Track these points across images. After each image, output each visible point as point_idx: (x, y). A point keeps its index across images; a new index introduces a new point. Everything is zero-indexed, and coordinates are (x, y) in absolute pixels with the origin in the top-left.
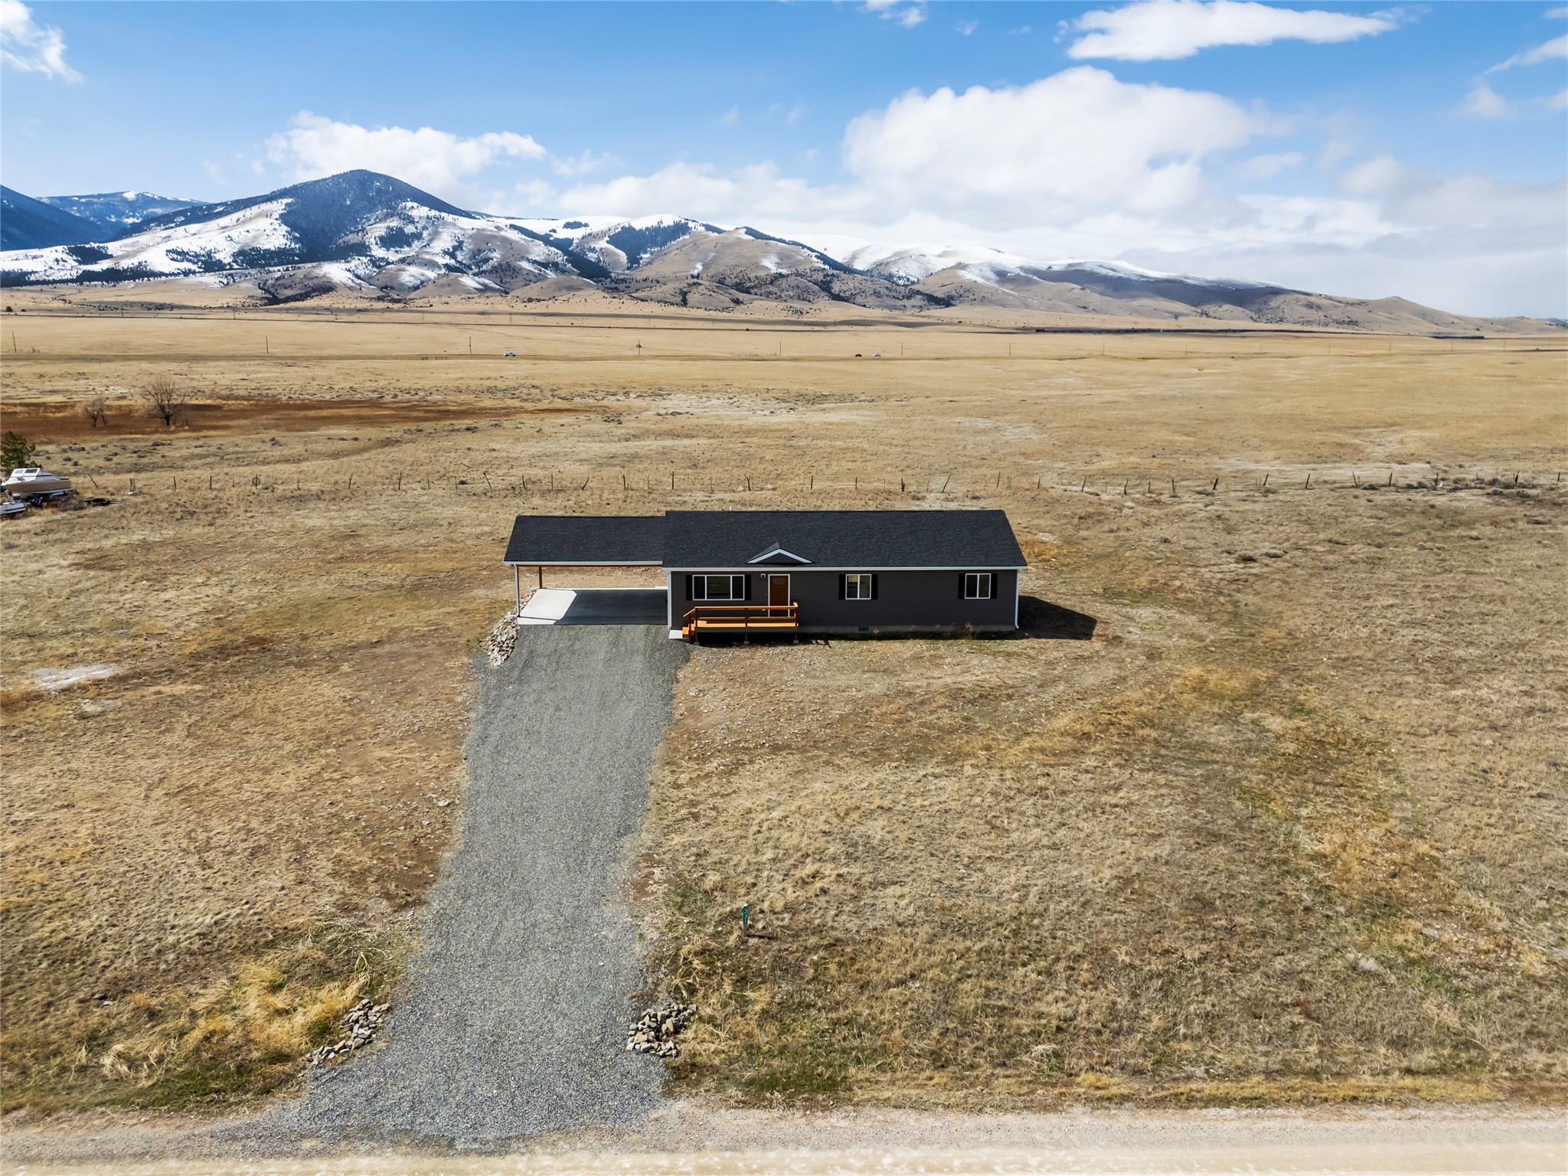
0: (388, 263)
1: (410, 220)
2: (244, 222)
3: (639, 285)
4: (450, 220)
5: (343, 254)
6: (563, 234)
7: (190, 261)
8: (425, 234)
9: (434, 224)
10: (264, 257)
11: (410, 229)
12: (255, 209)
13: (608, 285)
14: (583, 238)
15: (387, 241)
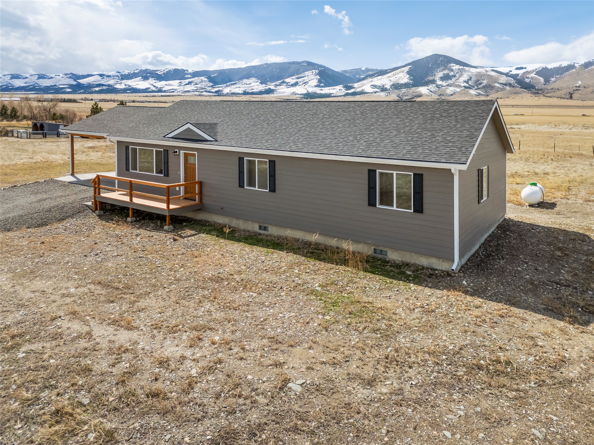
0: (442, 86)
1: (452, 70)
2: (395, 75)
3: (548, 91)
4: (467, 69)
5: (426, 84)
6: (514, 72)
7: (377, 88)
8: (457, 75)
9: (461, 71)
10: (400, 86)
11: (451, 74)
12: (399, 70)
13: (534, 91)
14: (524, 73)
15: (442, 79)
